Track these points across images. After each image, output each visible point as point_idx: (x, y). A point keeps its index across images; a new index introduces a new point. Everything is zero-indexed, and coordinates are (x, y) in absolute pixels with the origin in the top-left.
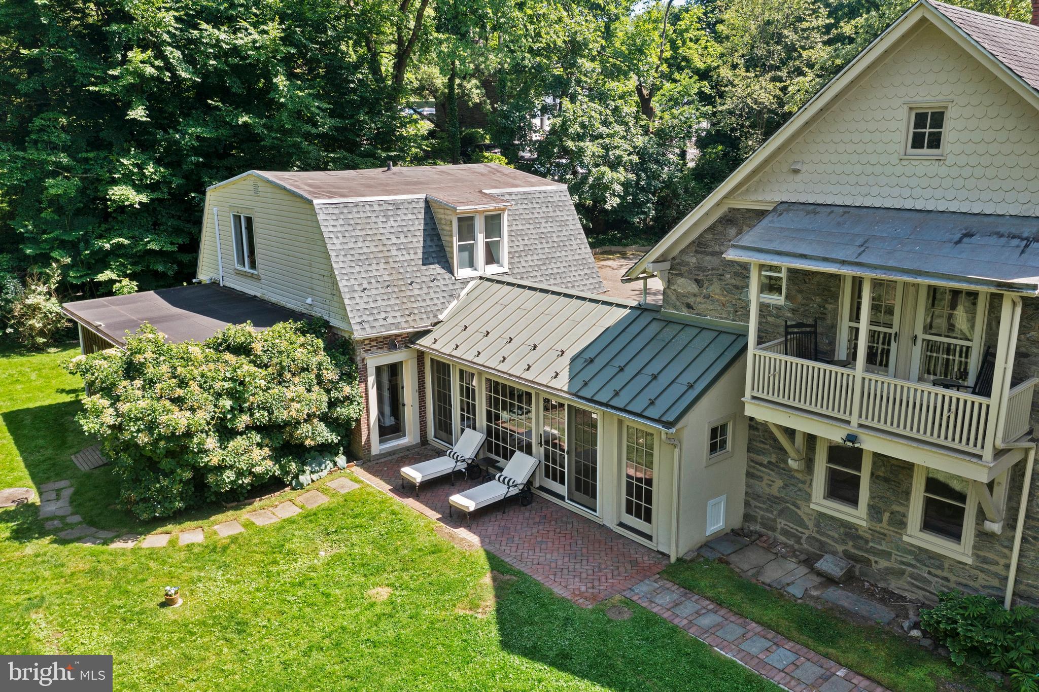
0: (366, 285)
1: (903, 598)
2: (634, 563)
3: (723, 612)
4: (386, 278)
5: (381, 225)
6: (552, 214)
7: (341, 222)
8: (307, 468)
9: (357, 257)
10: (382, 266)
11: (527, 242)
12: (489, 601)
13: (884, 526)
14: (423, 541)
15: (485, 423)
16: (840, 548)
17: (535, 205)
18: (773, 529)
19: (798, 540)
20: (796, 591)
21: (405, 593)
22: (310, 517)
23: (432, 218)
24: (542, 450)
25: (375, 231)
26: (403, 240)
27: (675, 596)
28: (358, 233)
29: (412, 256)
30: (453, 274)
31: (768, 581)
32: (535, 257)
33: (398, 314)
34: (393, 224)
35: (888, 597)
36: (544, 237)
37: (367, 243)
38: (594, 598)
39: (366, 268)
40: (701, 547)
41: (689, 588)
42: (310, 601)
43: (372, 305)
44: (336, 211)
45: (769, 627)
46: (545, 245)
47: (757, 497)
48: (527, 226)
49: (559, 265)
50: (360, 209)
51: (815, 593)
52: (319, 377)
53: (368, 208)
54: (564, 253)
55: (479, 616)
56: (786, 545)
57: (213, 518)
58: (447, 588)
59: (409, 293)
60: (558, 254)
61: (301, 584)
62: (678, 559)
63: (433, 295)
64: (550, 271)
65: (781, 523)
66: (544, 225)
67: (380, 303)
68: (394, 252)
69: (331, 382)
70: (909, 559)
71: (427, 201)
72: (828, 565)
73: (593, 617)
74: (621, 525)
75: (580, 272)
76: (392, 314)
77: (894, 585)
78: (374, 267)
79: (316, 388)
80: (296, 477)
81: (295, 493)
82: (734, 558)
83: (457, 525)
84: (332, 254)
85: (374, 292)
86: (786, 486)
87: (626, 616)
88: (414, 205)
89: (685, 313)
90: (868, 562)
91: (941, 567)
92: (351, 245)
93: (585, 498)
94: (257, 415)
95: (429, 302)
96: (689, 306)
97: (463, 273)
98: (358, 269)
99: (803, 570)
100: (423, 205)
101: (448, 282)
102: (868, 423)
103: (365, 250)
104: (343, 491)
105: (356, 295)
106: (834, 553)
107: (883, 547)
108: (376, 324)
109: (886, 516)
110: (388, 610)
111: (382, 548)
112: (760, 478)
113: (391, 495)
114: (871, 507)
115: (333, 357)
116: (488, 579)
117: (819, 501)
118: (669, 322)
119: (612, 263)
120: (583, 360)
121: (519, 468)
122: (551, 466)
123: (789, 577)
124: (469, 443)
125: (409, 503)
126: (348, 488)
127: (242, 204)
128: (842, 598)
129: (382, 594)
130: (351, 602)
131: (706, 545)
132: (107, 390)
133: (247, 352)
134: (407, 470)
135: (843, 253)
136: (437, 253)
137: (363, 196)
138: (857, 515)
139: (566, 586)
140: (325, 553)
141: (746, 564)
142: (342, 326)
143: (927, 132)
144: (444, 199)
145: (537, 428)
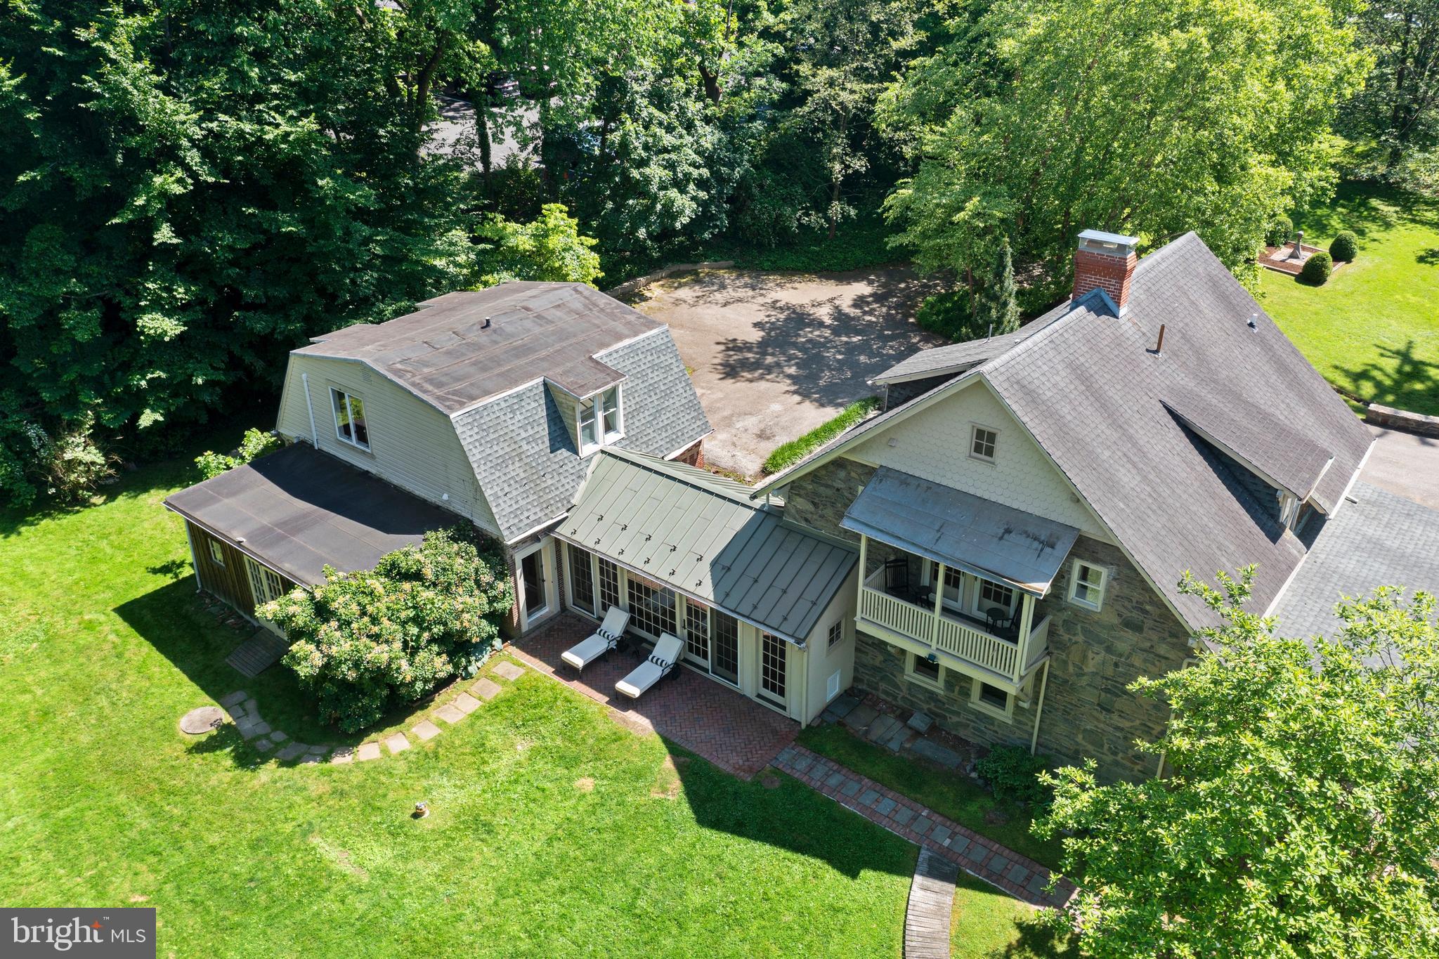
0: (507, 490)
1: (967, 743)
2: (775, 732)
3: (844, 771)
4: (522, 475)
5: (510, 422)
6: (657, 361)
7: (476, 430)
8: (473, 658)
9: (495, 462)
10: (517, 464)
11: (638, 399)
12: (676, 783)
13: (955, 695)
14: (603, 729)
15: (627, 601)
16: (925, 706)
17: (641, 356)
18: (876, 689)
19: (895, 698)
20: (894, 746)
21: (605, 782)
22: (493, 709)
23: (552, 401)
24: (686, 631)
25: (506, 430)
26: (531, 432)
27: (809, 761)
28: (492, 436)
29: (541, 447)
30: (577, 453)
31: (874, 738)
32: (647, 413)
33: (538, 509)
34: (521, 418)
35: (960, 743)
36: (652, 389)
37: (501, 445)
38: (750, 770)
39: (505, 471)
40: (823, 712)
41: (818, 752)
42: (532, 796)
43: (515, 507)
44: (470, 420)
45: (877, 781)
46: (654, 398)
47: (864, 666)
48: (637, 382)
49: (669, 415)
50: (490, 410)
51: (907, 745)
52: (477, 582)
53: (496, 408)
54: (671, 401)
55: (670, 798)
56: (886, 702)
57: (407, 720)
58: (638, 776)
59: (543, 485)
60: (667, 403)
61: (516, 781)
62: (808, 726)
63: (564, 481)
64: (661, 425)
65: (883, 686)
66: (651, 375)
67: (522, 503)
68: (525, 447)
69: (488, 583)
70: (972, 717)
71: (545, 384)
72: (917, 721)
73: (754, 788)
74: (759, 696)
75: (688, 417)
76: (533, 510)
77: (962, 733)
78: (511, 467)
79: (476, 592)
80: (466, 668)
81: (467, 683)
82: (849, 720)
83: (625, 709)
84: (474, 466)
85: (515, 493)
86: (885, 661)
87: (777, 785)
88: (535, 391)
89: (803, 524)
90: (945, 717)
91: (993, 724)
92: (488, 451)
93: (728, 674)
94: (435, 630)
95: (561, 490)
96: (806, 520)
97: (586, 449)
98: (498, 474)
99: (899, 725)
100: (542, 388)
101: (575, 463)
102: (943, 648)
103: (501, 453)
104: (513, 678)
105: (500, 501)
106: (921, 710)
107: (955, 708)
108: (521, 525)
109: (957, 688)
110: (597, 799)
111: (570, 740)
112: (867, 653)
113: (557, 679)
114: (946, 682)
115: (486, 560)
116: (668, 763)
117: (910, 674)
118: (790, 530)
119: (686, 293)
120: (721, 567)
121: (668, 648)
122: (694, 644)
123: (889, 732)
124: (616, 622)
125: (576, 686)
126: (515, 674)
127: (349, 382)
128: (926, 747)
129: (587, 784)
130: (565, 794)
131: (827, 710)
132: (309, 635)
133: (417, 576)
134: (567, 656)
135: (926, 538)
136: (562, 437)
137: (487, 393)
138: (937, 686)
139: (728, 761)
140: (522, 747)
141: (858, 724)
142: (488, 528)
143: (984, 443)
144: (561, 382)
145: (681, 615)
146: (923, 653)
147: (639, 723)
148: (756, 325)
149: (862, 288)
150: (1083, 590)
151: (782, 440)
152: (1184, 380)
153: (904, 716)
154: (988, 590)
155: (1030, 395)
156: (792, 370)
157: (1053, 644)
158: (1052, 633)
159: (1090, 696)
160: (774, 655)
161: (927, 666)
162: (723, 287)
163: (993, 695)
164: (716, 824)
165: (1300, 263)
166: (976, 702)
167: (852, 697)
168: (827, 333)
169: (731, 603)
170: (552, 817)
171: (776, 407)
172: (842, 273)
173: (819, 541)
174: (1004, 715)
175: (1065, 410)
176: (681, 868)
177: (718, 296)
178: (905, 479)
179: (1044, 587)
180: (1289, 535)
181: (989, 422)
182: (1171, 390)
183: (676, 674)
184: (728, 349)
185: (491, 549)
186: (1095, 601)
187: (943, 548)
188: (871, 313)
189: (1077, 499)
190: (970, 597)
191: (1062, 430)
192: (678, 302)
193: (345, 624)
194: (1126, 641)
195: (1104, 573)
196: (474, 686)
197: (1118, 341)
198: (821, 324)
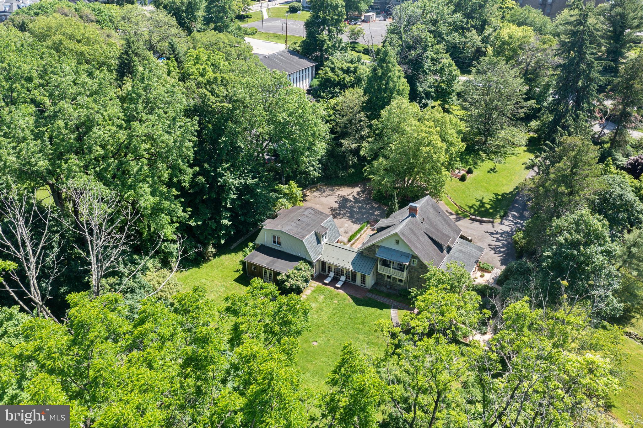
0: (312, 253)
1: (397, 289)
2: (365, 290)
3: (377, 295)
4: (314, 249)
7: (307, 242)
8: (308, 283)
9: (310, 247)
10: (313, 247)
12: (351, 300)
13: (394, 282)
14: (336, 293)
15: (334, 271)
16: (389, 284)
17: (328, 223)
18: (381, 281)
19: (384, 283)
20: (385, 291)
21: (339, 301)
22: (314, 291)
23: (316, 235)
24: (346, 275)
25: (310, 241)
26: (314, 241)
27: (371, 295)
28: (309, 243)
29: (316, 244)
30: (321, 244)
31: (381, 290)
33: (317, 255)
34: (312, 239)
35: (395, 290)
38: (362, 297)
39: (311, 249)
41: (372, 293)
42: (327, 304)
44: (306, 240)
45: (383, 296)
47: (379, 278)
50: (308, 238)
51: (387, 291)
54: (334, 231)
55: (351, 302)
56: (382, 284)
57: (300, 295)
58: (344, 299)
59: (317, 251)
61: (324, 302)
62: (370, 289)
63: (320, 249)
64: (333, 236)
66: (330, 227)
67: (315, 254)
68: (314, 244)
69: (310, 270)
70: (397, 285)
72: (388, 287)
73: (364, 299)
74: (361, 285)
75: (337, 234)
77: (395, 288)
80: (307, 285)
82: (376, 287)
83: (338, 289)
84: (307, 249)
86: (382, 277)
87: (367, 298)
90: (392, 286)
91: (401, 285)
93: (355, 282)
94: (304, 278)
95: (320, 251)
97: (323, 243)
99: (385, 288)
100: (315, 233)
101: (321, 246)
102: (392, 274)
103: (310, 245)
105: (312, 255)
107: (394, 284)
108: (315, 258)
109: (395, 280)
110: (339, 303)
111: (330, 295)
112: (379, 276)
113: (324, 286)
114: (393, 279)
115: (310, 265)
116: (348, 297)
117: (386, 279)
118: (364, 256)
119: (316, 194)
120: (353, 263)
121: (343, 278)
122: (348, 277)
123: (383, 289)
124: (332, 274)
125: (327, 286)
126: (316, 286)
127: (277, 235)
128: (390, 291)
129: (336, 302)
130: (333, 303)
131: (372, 286)
132: (287, 281)
133: (301, 270)
134: (325, 281)
135: (389, 257)
136: (319, 242)
137: (307, 235)
138: (391, 280)
139: (358, 296)
140: (322, 297)
141: (378, 288)
142: (310, 260)
143: (397, 242)
144: (318, 231)
145: (345, 272)
146: (389, 275)
147: (341, 291)
148: (336, 202)
149: (358, 189)
150: (413, 263)
151: (351, 234)
152: (427, 227)
153: (386, 286)
154: (399, 264)
155: (404, 235)
156: (348, 215)
157: (410, 272)
158: (409, 270)
159: (416, 279)
160: (363, 277)
161: (389, 277)
162: (324, 191)
163: (400, 281)
164: (359, 305)
165: (461, 175)
166: (398, 282)
167: (376, 284)
168: (353, 203)
169: (356, 269)
170: (332, 307)
171: (346, 225)
172: (352, 184)
173: (370, 258)
174: (403, 284)
175: (409, 236)
176: (356, 311)
177: (324, 194)
178: (385, 248)
179: (408, 264)
180: (445, 251)
181: (398, 239)
182: (426, 229)
183: (345, 283)
184: (332, 210)
185: (311, 263)
186: (415, 265)
187: (392, 258)
188: (361, 196)
189: (411, 250)
190: (396, 266)
191: (409, 240)
192: (315, 197)
193: (292, 279)
194: (420, 270)
195: (416, 260)
196: (310, 288)
197: (416, 222)
198: (351, 201)
